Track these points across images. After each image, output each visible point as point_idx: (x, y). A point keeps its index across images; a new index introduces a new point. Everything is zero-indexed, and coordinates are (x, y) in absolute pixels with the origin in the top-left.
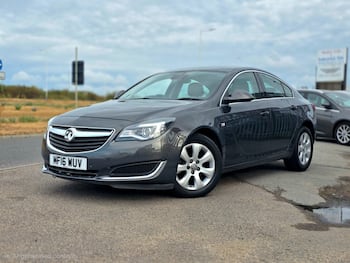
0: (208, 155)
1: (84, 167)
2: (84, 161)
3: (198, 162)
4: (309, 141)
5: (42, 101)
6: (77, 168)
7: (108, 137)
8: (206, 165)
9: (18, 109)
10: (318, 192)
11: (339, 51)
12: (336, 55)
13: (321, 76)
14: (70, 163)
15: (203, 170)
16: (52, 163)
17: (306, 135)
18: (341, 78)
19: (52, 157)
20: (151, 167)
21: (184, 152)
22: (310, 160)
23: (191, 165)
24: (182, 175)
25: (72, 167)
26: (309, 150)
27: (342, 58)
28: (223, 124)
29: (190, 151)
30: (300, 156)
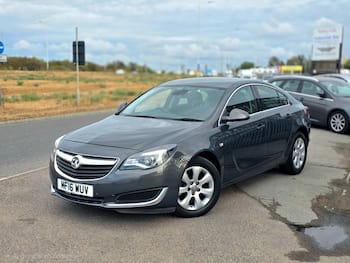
0: (208, 176)
1: (90, 194)
2: (91, 188)
3: (198, 184)
4: (303, 146)
5: (44, 73)
6: (84, 194)
7: (113, 166)
8: (206, 186)
9: (20, 84)
10: (310, 205)
11: (334, 31)
12: (331, 34)
13: (317, 55)
14: (77, 189)
15: (203, 191)
16: (60, 187)
17: (300, 139)
18: (336, 57)
19: (59, 181)
20: (153, 194)
21: (185, 175)
22: (304, 163)
23: (191, 186)
24: (183, 196)
25: (79, 193)
26: (303, 154)
27: (337, 37)
28: (222, 145)
29: (190, 174)
30: (295, 161)
